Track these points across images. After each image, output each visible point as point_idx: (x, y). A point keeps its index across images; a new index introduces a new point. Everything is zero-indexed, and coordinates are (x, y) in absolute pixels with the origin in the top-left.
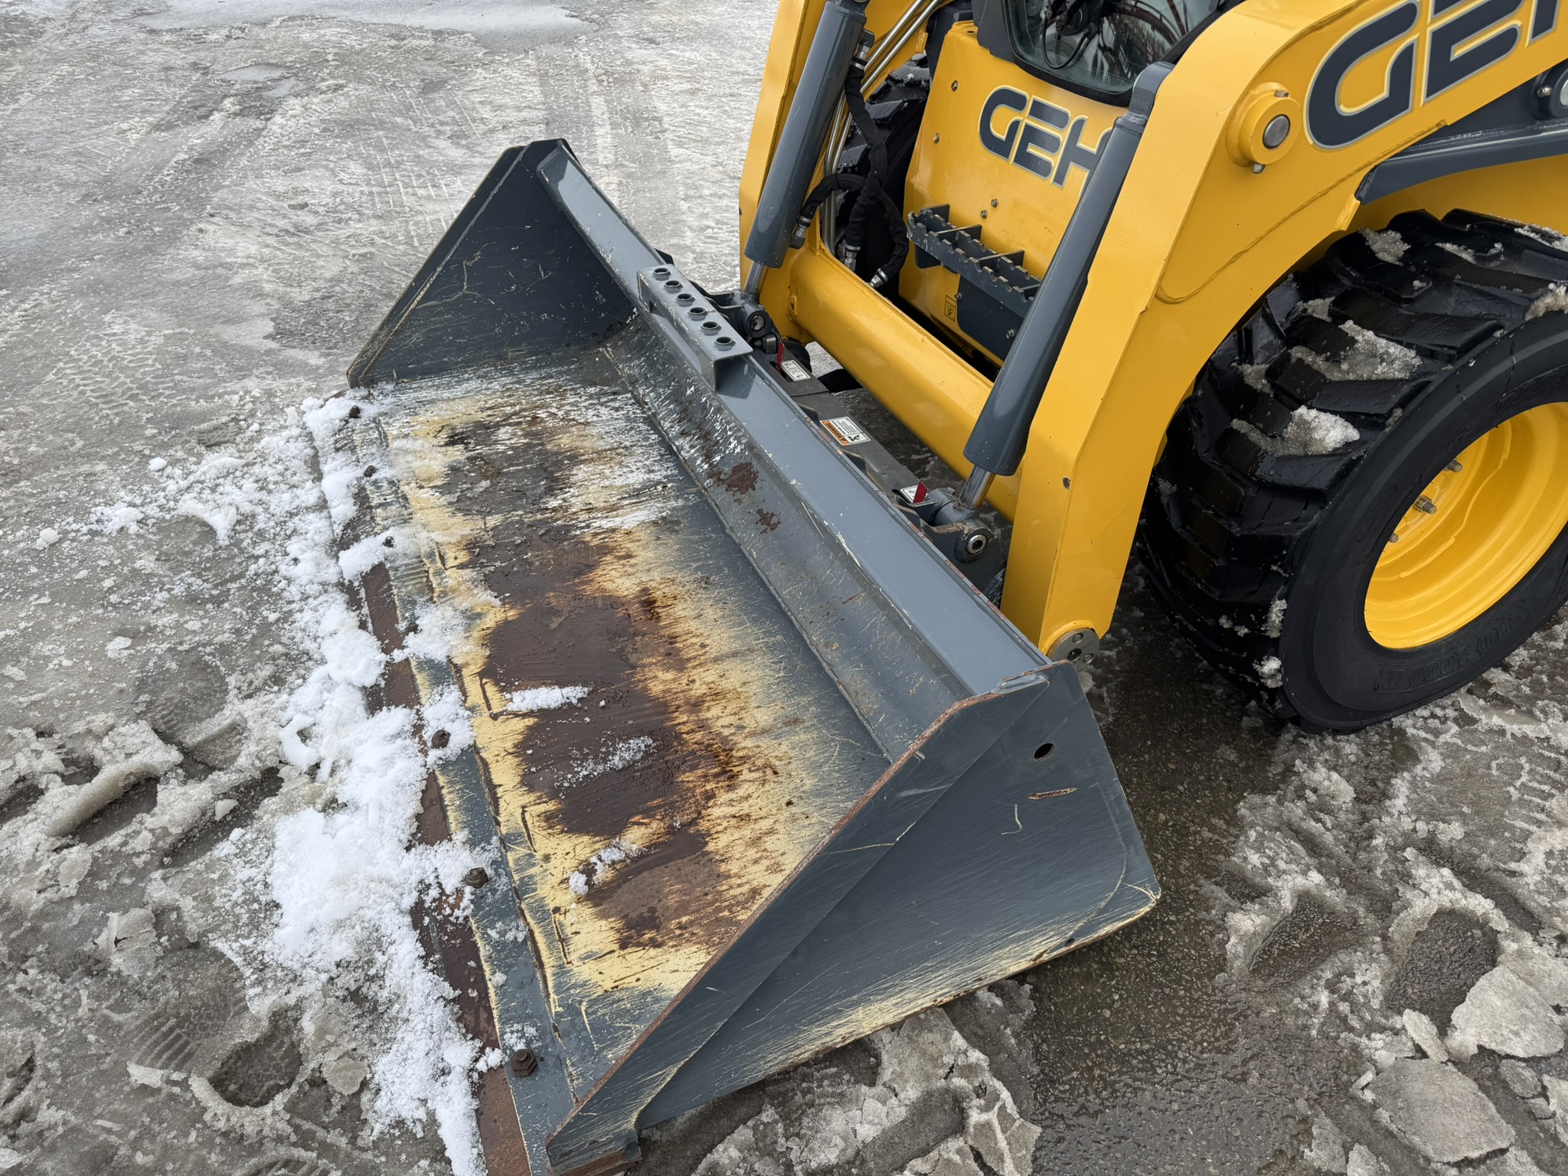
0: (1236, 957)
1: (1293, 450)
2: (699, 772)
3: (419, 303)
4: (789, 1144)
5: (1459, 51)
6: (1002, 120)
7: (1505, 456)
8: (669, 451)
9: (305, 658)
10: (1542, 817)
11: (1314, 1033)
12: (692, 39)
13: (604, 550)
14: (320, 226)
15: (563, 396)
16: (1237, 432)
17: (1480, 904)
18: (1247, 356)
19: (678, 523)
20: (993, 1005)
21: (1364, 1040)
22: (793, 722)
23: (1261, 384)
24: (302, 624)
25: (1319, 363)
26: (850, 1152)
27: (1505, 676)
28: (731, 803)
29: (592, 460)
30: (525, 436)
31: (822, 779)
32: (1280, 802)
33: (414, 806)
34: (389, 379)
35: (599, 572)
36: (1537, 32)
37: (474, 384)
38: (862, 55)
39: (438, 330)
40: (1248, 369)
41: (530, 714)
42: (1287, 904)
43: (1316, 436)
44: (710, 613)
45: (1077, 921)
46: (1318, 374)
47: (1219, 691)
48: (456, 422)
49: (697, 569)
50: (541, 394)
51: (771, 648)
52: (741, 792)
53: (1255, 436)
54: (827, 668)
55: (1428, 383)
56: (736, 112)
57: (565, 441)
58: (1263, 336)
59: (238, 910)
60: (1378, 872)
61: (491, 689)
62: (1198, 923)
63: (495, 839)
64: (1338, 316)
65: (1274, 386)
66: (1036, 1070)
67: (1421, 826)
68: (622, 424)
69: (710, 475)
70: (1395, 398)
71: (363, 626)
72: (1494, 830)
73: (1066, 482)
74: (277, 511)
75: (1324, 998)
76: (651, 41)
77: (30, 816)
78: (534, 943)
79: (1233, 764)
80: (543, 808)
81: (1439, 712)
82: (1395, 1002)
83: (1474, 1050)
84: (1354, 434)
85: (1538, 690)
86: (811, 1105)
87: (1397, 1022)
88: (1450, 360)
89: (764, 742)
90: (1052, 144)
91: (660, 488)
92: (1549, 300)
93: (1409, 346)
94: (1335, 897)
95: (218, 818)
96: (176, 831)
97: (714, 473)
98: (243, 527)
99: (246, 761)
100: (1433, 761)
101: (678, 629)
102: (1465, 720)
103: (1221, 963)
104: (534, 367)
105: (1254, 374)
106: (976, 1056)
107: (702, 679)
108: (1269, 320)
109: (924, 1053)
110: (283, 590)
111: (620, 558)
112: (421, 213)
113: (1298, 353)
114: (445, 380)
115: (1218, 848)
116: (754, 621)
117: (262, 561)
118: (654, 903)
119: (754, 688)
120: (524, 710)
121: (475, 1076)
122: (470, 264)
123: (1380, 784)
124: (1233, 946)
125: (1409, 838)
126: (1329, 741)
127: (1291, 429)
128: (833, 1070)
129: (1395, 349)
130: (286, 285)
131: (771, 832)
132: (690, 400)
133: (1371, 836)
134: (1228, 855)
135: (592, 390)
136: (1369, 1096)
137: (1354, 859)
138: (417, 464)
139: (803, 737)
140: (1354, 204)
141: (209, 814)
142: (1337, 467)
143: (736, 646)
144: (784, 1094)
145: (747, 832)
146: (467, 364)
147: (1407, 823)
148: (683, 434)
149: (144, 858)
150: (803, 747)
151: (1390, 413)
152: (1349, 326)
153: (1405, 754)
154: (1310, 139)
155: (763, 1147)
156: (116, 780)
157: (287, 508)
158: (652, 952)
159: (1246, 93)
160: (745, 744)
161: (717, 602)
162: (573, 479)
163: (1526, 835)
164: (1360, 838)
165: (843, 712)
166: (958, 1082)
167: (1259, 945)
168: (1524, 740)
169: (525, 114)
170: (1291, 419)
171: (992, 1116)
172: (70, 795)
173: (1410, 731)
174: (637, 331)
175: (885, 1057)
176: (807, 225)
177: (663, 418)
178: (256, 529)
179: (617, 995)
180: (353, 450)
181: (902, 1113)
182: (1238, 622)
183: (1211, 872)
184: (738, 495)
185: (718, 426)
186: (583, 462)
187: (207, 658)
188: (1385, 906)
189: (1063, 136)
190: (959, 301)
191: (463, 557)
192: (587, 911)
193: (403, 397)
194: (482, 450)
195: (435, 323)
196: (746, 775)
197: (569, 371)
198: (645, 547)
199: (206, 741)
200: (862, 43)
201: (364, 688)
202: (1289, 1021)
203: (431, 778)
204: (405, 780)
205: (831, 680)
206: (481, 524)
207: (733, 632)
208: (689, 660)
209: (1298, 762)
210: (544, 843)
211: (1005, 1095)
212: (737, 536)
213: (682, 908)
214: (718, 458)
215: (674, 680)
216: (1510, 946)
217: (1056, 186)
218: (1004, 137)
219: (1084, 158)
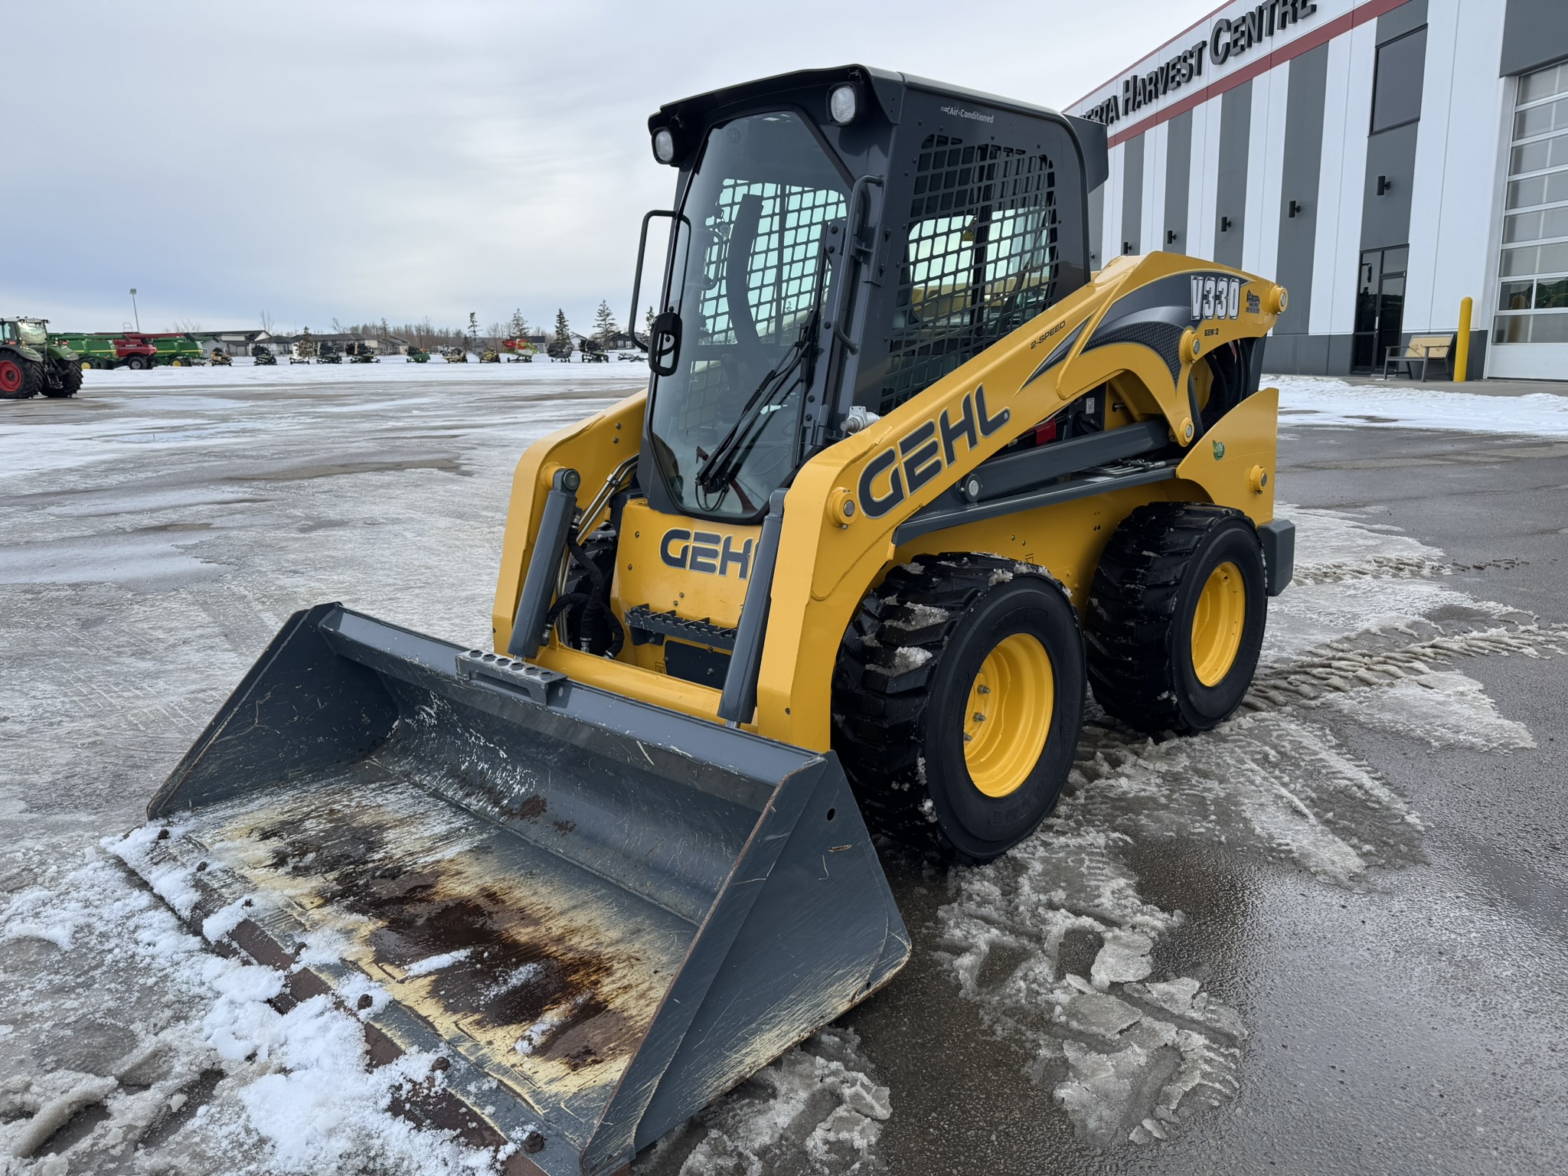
0: (966, 980)
1: (903, 671)
2: (582, 973)
3: (217, 739)
4: (735, 1143)
5: (919, 471)
6: (675, 549)
7: (1009, 680)
8: (458, 808)
9: (197, 1000)
10: (1103, 878)
11: (1023, 1001)
12: (334, 567)
13: (437, 874)
14: (31, 731)
15: (349, 793)
16: (869, 671)
17: (1086, 921)
18: (862, 632)
19: (489, 847)
20: (834, 1042)
21: (1051, 996)
22: (638, 931)
23: (875, 643)
24: (184, 978)
25: (900, 624)
26: (777, 1135)
27: (1060, 821)
28: (613, 982)
29: (396, 826)
30: (330, 822)
31: (673, 954)
32: (960, 905)
33: (363, 1046)
34: (186, 808)
35: (440, 886)
36: (949, 462)
37: (264, 800)
38: (575, 521)
39: (231, 760)
40: (865, 638)
41: (430, 974)
42: (984, 948)
43: (911, 660)
44: (543, 890)
45: (869, 964)
46: (901, 630)
47: (903, 862)
48: (262, 825)
49: (519, 869)
50: (329, 795)
51: (602, 898)
52: (618, 975)
53: (880, 670)
54: (647, 899)
55: (955, 622)
56: (400, 610)
57: (366, 819)
58: (867, 622)
59: (230, 1154)
60: (1028, 923)
61: (389, 968)
62: (938, 974)
63: (441, 1044)
64: (902, 601)
65: (881, 643)
66: (873, 1066)
67: (1042, 897)
68: (411, 801)
69: (502, 814)
70: (943, 631)
71: (246, 963)
72: (1082, 889)
73: (788, 711)
74: (113, 917)
75: (1022, 984)
76: (295, 572)
78: (505, 1085)
79: (925, 895)
80: (471, 1019)
81: (1030, 844)
82: (1060, 976)
83: (1108, 984)
84: (929, 655)
85: (1079, 824)
86: (740, 1121)
87: (1064, 983)
88: (962, 609)
89: (621, 947)
90: (713, 554)
91: (463, 831)
92: (996, 576)
93: (941, 607)
94: (1009, 940)
95: (175, 1110)
96: (142, 1123)
97: (505, 811)
98: (82, 935)
99: (182, 1069)
100: (1037, 867)
101: (523, 904)
102: (1045, 844)
103: (959, 987)
104: (313, 781)
105: (869, 639)
106: (835, 1065)
107: (557, 927)
108: (868, 613)
109: (801, 1075)
110: (149, 965)
111: (453, 876)
112: (134, 708)
113: (888, 623)
114: (237, 802)
115: (935, 936)
116: (580, 887)
117: (117, 951)
118: (585, 1043)
119: (598, 921)
120: (424, 973)
121: (498, 1165)
122: (261, 702)
123: (1013, 884)
124: (962, 975)
125: (1038, 904)
126: (976, 870)
127: (897, 660)
128: (747, 1101)
129: (934, 610)
130: (21, 774)
131: (650, 989)
132: (467, 772)
133: (1016, 908)
134: (941, 937)
135: (373, 786)
136: (1063, 1019)
137: (1012, 921)
138: (242, 855)
139: (648, 937)
140: (892, 546)
141: (165, 1109)
142: (927, 672)
143: (573, 903)
144: (720, 1123)
145: (633, 993)
146: (253, 788)
147: (1034, 898)
148: (468, 795)
149: (119, 1148)
150: (651, 942)
151: (943, 640)
152: (909, 604)
153: (1020, 868)
154: (864, 514)
155: (718, 1150)
156: (62, 1110)
157: (121, 913)
158: (597, 1066)
159: (830, 492)
160: (607, 951)
161: (546, 883)
162: (386, 840)
163: (1098, 888)
164: (1012, 911)
165: (670, 918)
166: (829, 1080)
167: (976, 972)
168: (1081, 847)
169: (199, 632)
170: (895, 655)
171: (858, 1088)
172: (21, 1126)
173: (1019, 856)
174: (398, 742)
175: (777, 1084)
176: (551, 629)
177: (445, 790)
178: (97, 933)
179: (584, 1093)
180: (175, 859)
181: (801, 1107)
182: (901, 783)
183: (937, 948)
184: (533, 819)
185: (499, 781)
186: (390, 828)
187: (99, 1021)
188: (1039, 939)
189: (720, 548)
190: (667, 663)
191: (318, 901)
192: (537, 1060)
193: (204, 818)
194: (294, 837)
195: (229, 754)
196: (616, 966)
197: (345, 779)
198: (470, 865)
199: (132, 1070)
200: (575, 514)
201: (269, 1001)
202: (1007, 1001)
203: (368, 1028)
204: (345, 1034)
205: (654, 906)
206: (322, 880)
207: (566, 896)
208: (541, 918)
209: (963, 884)
210: (481, 1037)
211: (861, 1075)
212: (542, 844)
213: (607, 1041)
214: (506, 802)
215: (535, 931)
216: (1109, 935)
217: (722, 576)
218: (679, 557)
219: (736, 557)
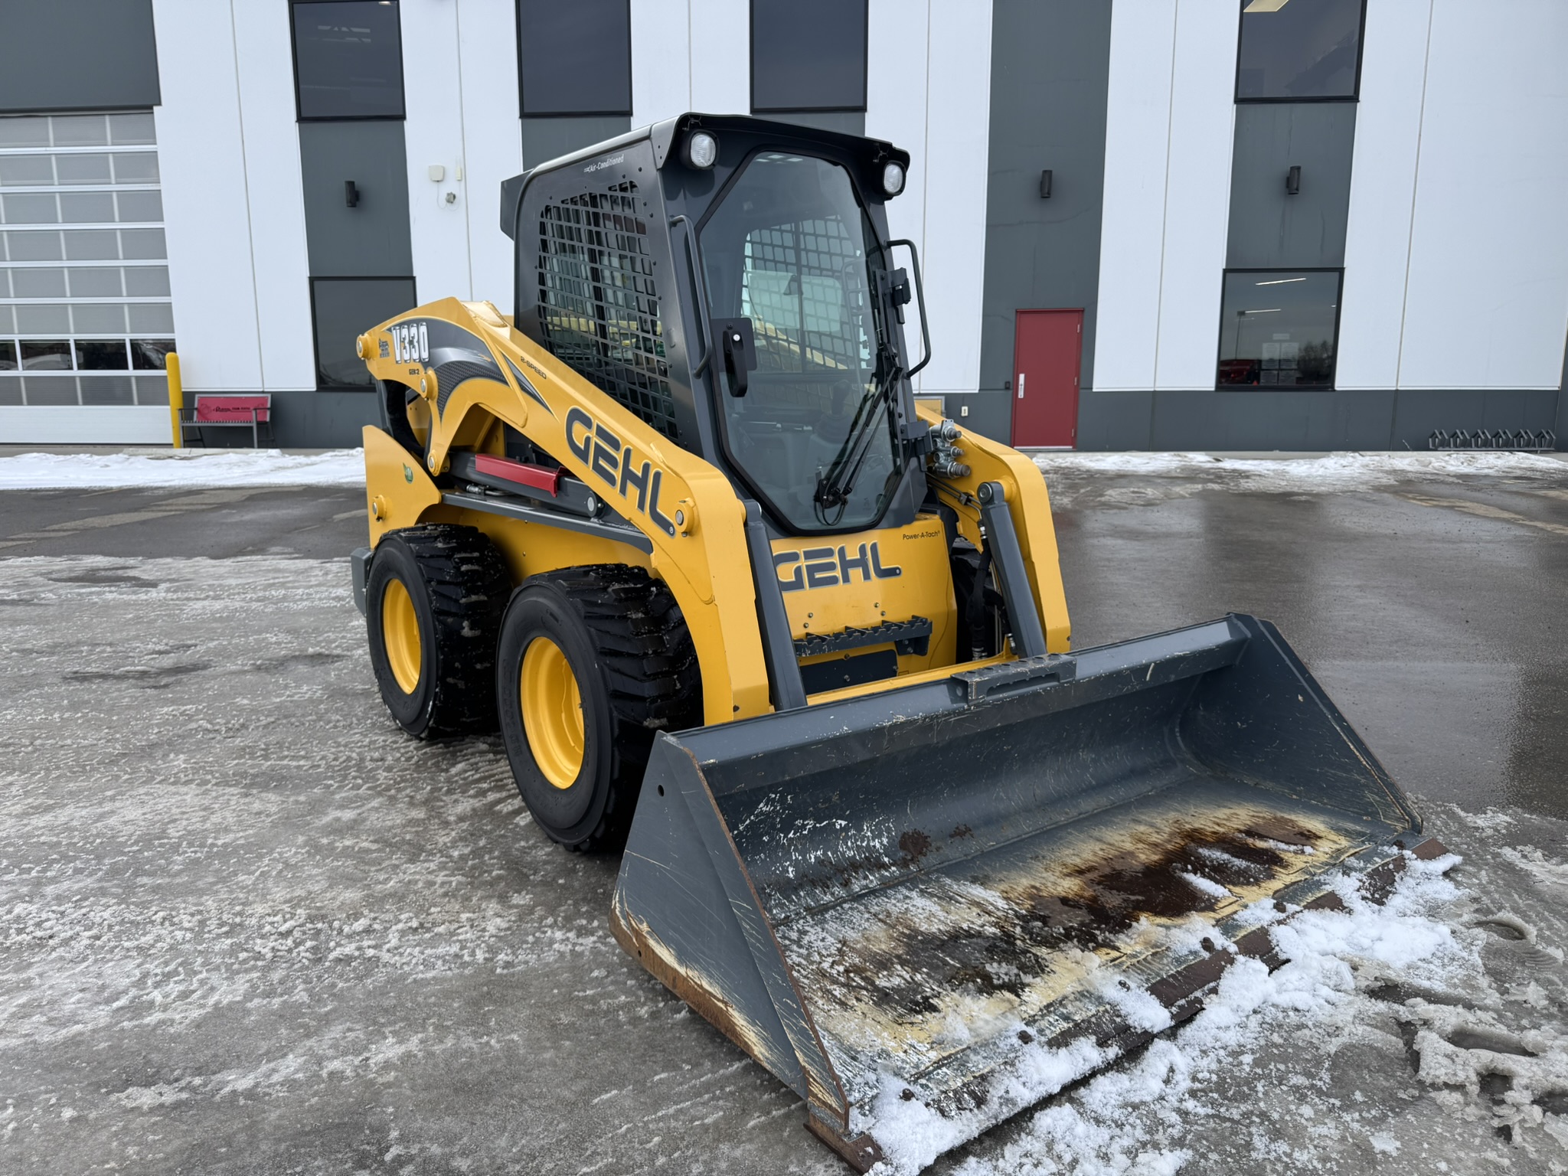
6: (786, 573)
35: (1063, 895)
41: (1225, 887)
61: (1221, 905)
69: (905, 866)
71: (1214, 991)
77: (1552, 1078)
97: (901, 864)
107: (1132, 846)
120: (1225, 890)
143: (1091, 841)
184: (932, 848)
189: (836, 559)
191: (1104, 949)
207: (1078, 843)
208: (1119, 852)
214: (886, 859)
217: (847, 585)
218: (794, 579)
219: (854, 564)
